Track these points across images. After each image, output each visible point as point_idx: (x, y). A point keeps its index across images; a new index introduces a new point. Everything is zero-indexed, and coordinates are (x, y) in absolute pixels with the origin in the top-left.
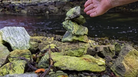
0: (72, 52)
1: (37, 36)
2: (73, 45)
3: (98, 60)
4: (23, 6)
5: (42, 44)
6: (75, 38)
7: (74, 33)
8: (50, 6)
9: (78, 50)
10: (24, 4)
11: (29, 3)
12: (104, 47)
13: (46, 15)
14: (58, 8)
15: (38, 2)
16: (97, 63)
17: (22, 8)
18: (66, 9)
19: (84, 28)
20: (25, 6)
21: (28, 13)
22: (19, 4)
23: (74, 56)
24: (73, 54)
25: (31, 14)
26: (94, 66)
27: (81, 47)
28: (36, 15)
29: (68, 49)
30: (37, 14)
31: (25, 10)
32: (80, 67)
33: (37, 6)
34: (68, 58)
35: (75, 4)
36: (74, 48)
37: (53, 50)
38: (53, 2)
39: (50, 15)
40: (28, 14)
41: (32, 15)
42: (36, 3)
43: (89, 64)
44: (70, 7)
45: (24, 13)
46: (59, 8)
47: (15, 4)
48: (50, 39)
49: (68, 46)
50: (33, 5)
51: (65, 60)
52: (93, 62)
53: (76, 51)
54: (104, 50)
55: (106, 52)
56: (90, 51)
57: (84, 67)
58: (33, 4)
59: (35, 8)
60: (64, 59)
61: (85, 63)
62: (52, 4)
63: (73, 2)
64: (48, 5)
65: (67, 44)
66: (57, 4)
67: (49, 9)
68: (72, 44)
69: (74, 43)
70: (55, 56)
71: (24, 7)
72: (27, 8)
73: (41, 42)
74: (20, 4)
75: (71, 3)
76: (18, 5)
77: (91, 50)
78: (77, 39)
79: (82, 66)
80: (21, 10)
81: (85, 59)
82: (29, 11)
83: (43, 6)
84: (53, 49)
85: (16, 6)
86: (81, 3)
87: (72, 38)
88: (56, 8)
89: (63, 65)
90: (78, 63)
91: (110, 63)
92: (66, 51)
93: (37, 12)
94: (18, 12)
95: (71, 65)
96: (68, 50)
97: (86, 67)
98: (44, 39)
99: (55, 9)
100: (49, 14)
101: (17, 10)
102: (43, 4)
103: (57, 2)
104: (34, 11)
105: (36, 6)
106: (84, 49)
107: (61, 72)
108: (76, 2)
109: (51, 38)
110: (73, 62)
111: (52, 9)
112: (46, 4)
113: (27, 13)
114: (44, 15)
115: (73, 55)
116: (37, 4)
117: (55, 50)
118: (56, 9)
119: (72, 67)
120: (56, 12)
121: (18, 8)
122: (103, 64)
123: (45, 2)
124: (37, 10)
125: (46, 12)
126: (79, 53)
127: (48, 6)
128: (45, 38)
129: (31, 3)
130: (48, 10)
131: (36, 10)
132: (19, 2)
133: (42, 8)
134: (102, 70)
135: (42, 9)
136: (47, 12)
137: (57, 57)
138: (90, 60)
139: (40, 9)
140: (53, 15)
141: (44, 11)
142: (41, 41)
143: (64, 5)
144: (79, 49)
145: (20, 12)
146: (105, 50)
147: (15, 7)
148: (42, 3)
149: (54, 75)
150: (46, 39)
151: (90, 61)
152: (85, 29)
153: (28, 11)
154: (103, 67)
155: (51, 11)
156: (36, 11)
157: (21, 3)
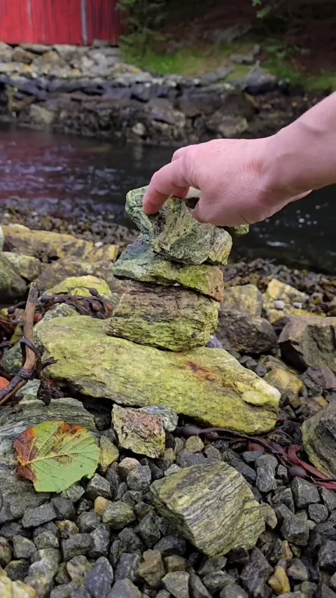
0: (145, 325)
1: (51, 230)
2: (154, 296)
3: (249, 380)
4: (40, 88)
5: (56, 271)
6: (164, 270)
7: (163, 249)
8: (151, 103)
9: (173, 325)
10: (44, 81)
11: (68, 79)
12: (310, 326)
13: (129, 141)
14: (188, 117)
15: (105, 78)
16: (240, 394)
17: (37, 96)
18: (221, 123)
19: (215, 235)
20: (47, 90)
21: (56, 120)
22: (23, 79)
23: (149, 345)
24: (149, 336)
25: (71, 126)
26: (227, 403)
27: (189, 312)
28: (89, 133)
29: (128, 310)
30: (94, 130)
31: (46, 108)
32: (163, 396)
33: (100, 94)
34: (121, 349)
35: (267, 106)
36: (153, 311)
37: (81, 302)
38: (171, 88)
39: (148, 141)
40: (56, 128)
41: (74, 132)
42: (99, 81)
43: (207, 390)
44: (239, 118)
45: (41, 122)
46: (192, 114)
47: (8, 77)
48: (100, 253)
49: (130, 297)
50: (82, 90)
51: (106, 356)
52: (224, 385)
53: (162, 327)
54: (307, 336)
55: (315, 348)
56: (249, 334)
57: (180, 398)
58: (84, 85)
59: (89, 103)
60: (102, 353)
61: (187, 384)
62: (165, 92)
63: (263, 98)
64: (145, 96)
65: (129, 289)
66: (184, 97)
67: (150, 117)
68: (149, 292)
69: (158, 290)
70: (70, 330)
71: (42, 94)
72: (55, 101)
73: (56, 258)
74: (28, 76)
75: (250, 98)
76: (18, 83)
77: (254, 326)
78: (172, 274)
79: (172, 394)
80: (29, 104)
81: (194, 367)
82: (63, 115)
83: (123, 97)
84: (82, 299)
85: (12, 86)
86: (294, 104)
87: (149, 268)
88: (177, 113)
89: (93, 378)
90: (159, 378)
91: (319, 399)
92: (120, 320)
93: (97, 126)
94: (18, 113)
95: (127, 381)
96: (126, 316)
97: (188, 400)
98: (73, 249)
99: (171, 120)
100: (144, 137)
101: (12, 104)
102: (127, 91)
103: (189, 87)
104: (82, 116)
105: (94, 94)
106: (198, 322)
107: (72, 407)
108: (272, 98)
109: (105, 250)
110: (140, 372)
111: (161, 116)
112: (139, 90)
113: (52, 123)
114: (124, 138)
115: (146, 341)
116: (100, 87)
117: (91, 305)
118: (179, 119)
119: (129, 390)
120: (176, 132)
121: (20, 95)
122: (265, 400)
123: (138, 83)
124: (96, 115)
125: (134, 129)
126: (176, 336)
127: (145, 101)
128: (77, 246)
129: (78, 78)
130: (143, 120)
131: (90, 111)
132: (28, 69)
133: (117, 106)
134: (258, 426)
135: (118, 110)
136: (139, 129)
137: (78, 337)
138: (213, 376)
139: (109, 111)
140: (163, 143)
141: (125, 124)
142: (60, 254)
143: (217, 106)
144: (176, 322)
145: (27, 112)
146: (315, 340)
147: (9, 88)
148: (121, 86)
149: (36, 412)
150: (82, 249)
151: (213, 380)
152: (218, 240)
153: (58, 112)
154: (265, 413)
155: (154, 123)
156: (93, 119)
157: (34, 75)
